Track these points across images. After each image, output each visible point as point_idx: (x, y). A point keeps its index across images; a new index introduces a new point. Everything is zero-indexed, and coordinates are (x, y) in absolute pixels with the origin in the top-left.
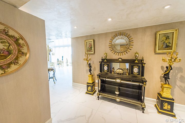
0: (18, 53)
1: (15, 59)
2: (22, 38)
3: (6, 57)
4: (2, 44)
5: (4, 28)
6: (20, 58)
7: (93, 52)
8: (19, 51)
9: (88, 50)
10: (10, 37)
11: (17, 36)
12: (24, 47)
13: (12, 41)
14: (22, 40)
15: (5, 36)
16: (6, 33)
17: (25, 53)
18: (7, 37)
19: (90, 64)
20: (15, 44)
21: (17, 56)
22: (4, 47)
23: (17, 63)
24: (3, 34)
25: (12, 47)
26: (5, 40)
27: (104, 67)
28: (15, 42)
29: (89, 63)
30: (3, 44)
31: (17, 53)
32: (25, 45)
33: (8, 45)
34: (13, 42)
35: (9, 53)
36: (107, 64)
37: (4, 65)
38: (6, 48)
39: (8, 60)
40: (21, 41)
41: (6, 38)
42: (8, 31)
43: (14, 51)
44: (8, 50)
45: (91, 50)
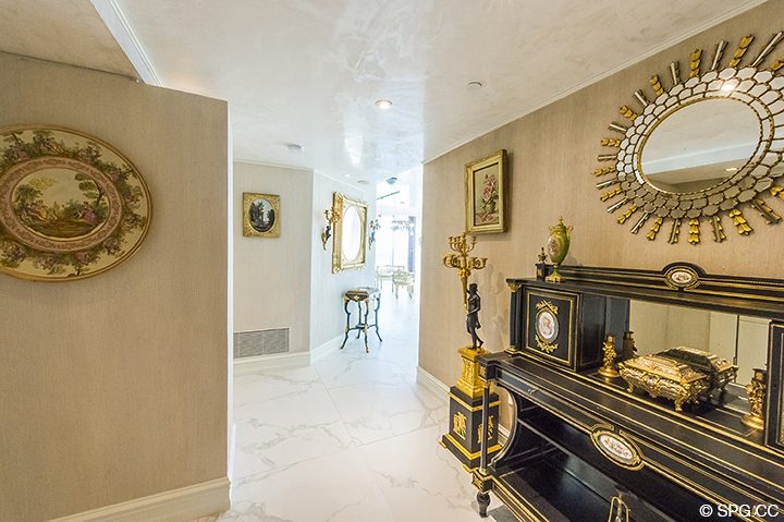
0: (122, 218)
1: (111, 236)
2: (134, 171)
3: (88, 228)
4: (82, 192)
5: (87, 146)
6: (127, 234)
7: (499, 226)
8: (126, 211)
9: (481, 215)
10: (102, 171)
11: (120, 164)
12: (140, 198)
13: (109, 182)
14: (135, 176)
15: (92, 168)
16: (93, 158)
17: (141, 218)
18: (95, 170)
19: (474, 287)
20: (116, 191)
21: (119, 228)
22: (87, 200)
23: (117, 248)
24: (86, 162)
25: (106, 200)
26: (90, 178)
27: (535, 312)
28: (115, 184)
29: (470, 281)
30: (86, 192)
31: (119, 217)
32: (143, 191)
33: (98, 192)
34: (111, 184)
35: (99, 216)
36: (554, 302)
37: (83, 251)
38: (91, 201)
39: (93, 237)
40: (132, 181)
41: (94, 174)
42: (97, 152)
43: (113, 210)
44: (96, 209)
45: (493, 212)
